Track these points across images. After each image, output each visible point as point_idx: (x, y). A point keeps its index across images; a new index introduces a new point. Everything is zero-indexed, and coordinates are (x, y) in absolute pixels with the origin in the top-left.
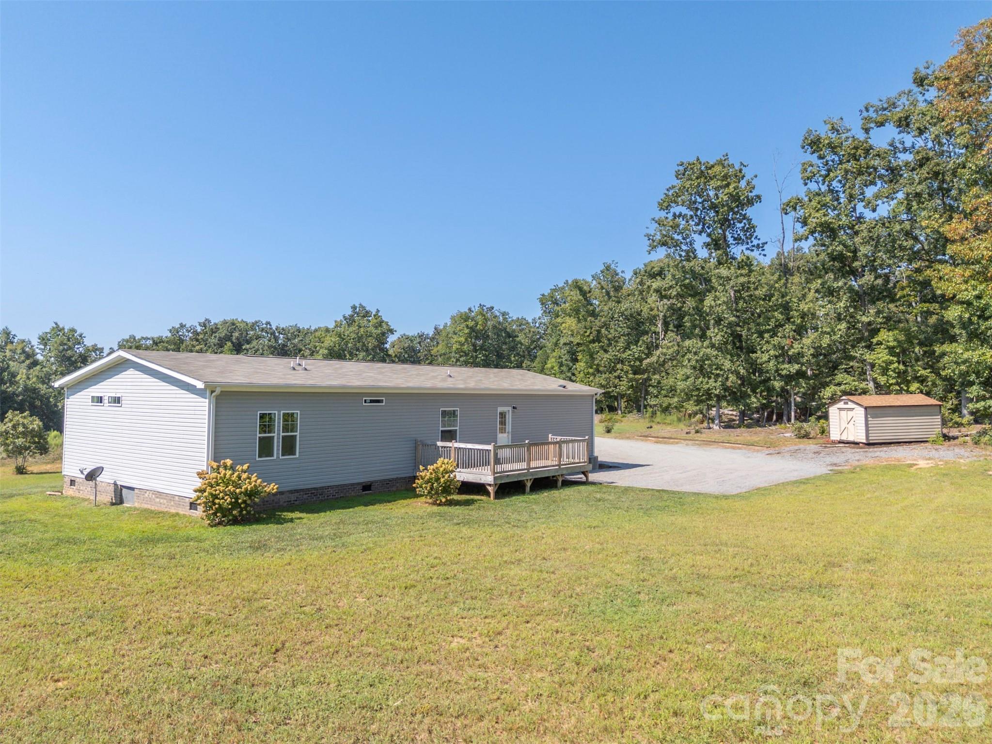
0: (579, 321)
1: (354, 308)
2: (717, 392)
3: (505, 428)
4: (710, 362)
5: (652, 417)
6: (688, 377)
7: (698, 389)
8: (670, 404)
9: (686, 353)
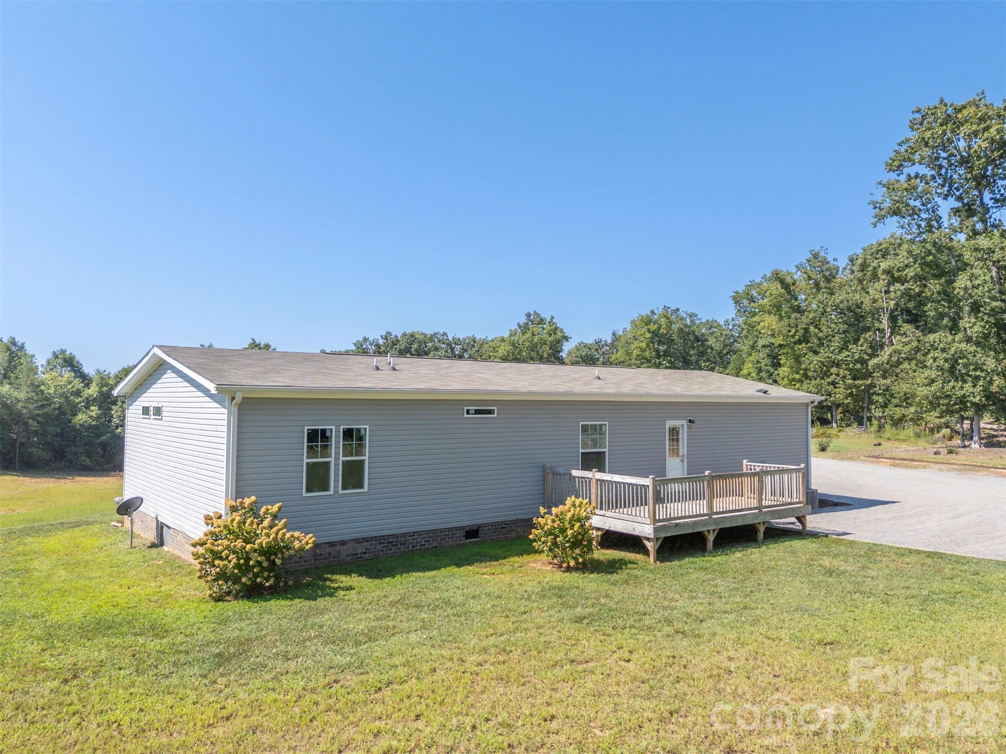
0: (781, 318)
1: (528, 315)
2: (977, 400)
3: (678, 449)
4: (965, 360)
5: (879, 431)
6: (933, 381)
7: (947, 396)
8: (904, 416)
9: (929, 350)
